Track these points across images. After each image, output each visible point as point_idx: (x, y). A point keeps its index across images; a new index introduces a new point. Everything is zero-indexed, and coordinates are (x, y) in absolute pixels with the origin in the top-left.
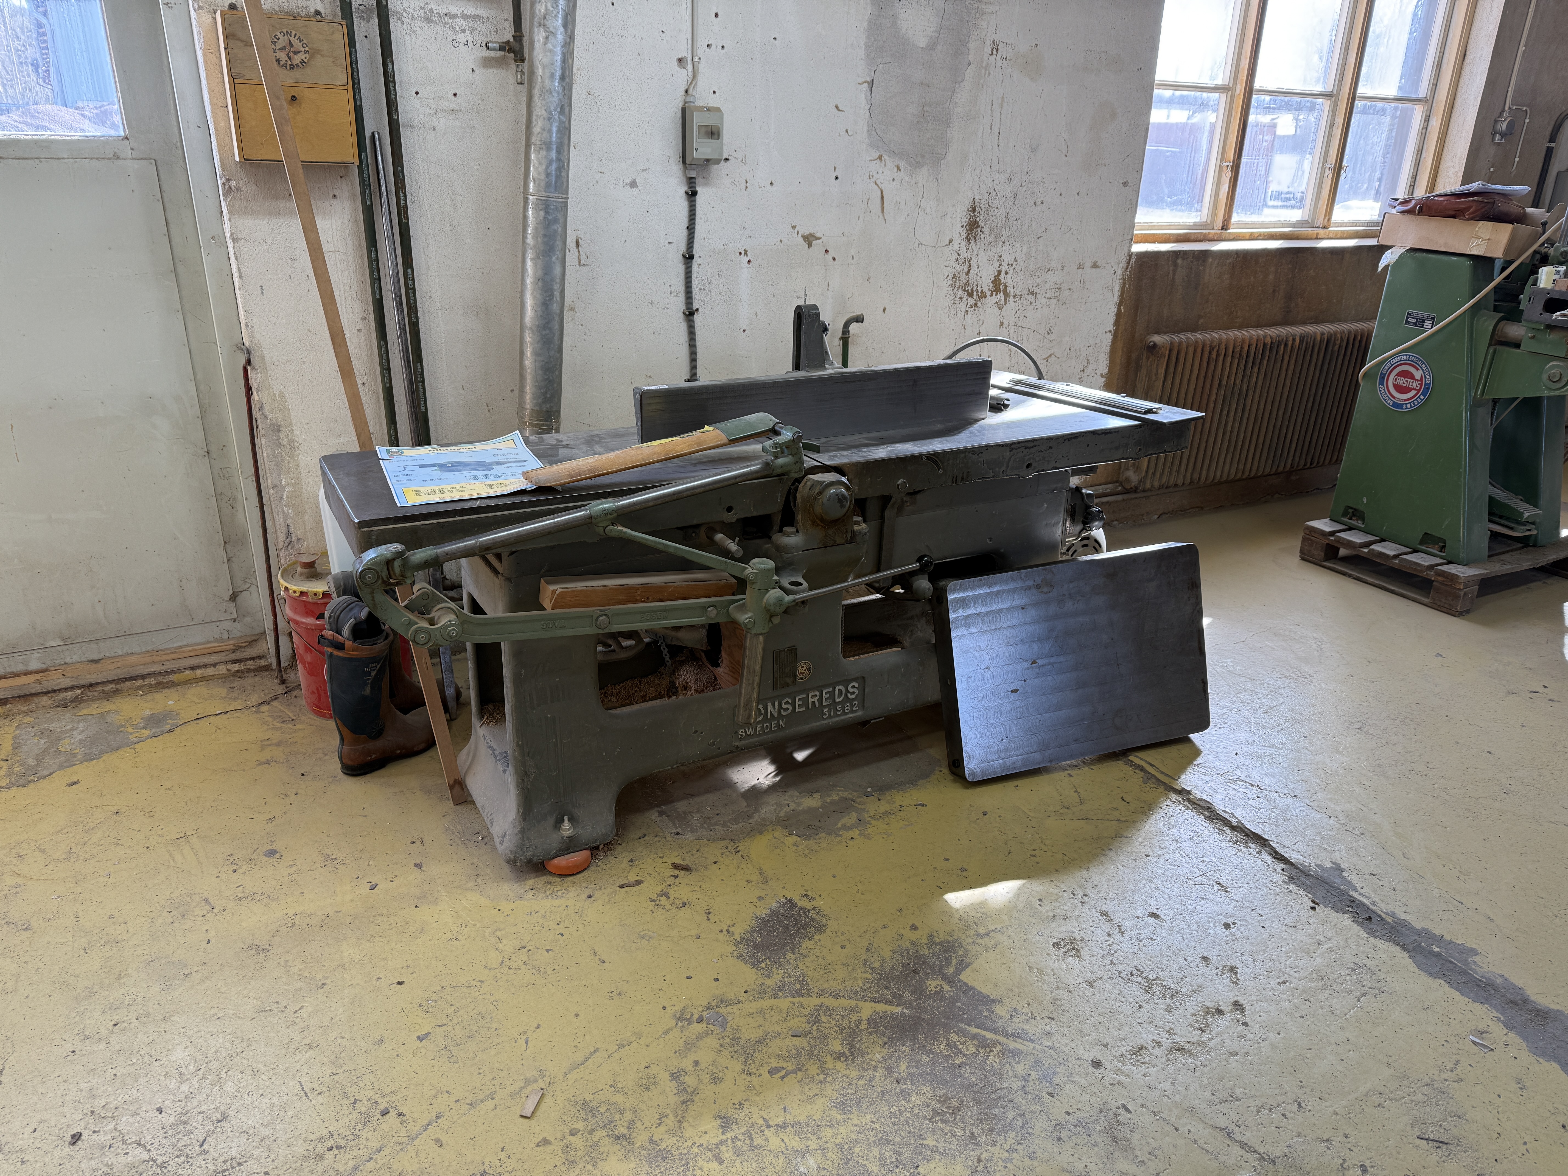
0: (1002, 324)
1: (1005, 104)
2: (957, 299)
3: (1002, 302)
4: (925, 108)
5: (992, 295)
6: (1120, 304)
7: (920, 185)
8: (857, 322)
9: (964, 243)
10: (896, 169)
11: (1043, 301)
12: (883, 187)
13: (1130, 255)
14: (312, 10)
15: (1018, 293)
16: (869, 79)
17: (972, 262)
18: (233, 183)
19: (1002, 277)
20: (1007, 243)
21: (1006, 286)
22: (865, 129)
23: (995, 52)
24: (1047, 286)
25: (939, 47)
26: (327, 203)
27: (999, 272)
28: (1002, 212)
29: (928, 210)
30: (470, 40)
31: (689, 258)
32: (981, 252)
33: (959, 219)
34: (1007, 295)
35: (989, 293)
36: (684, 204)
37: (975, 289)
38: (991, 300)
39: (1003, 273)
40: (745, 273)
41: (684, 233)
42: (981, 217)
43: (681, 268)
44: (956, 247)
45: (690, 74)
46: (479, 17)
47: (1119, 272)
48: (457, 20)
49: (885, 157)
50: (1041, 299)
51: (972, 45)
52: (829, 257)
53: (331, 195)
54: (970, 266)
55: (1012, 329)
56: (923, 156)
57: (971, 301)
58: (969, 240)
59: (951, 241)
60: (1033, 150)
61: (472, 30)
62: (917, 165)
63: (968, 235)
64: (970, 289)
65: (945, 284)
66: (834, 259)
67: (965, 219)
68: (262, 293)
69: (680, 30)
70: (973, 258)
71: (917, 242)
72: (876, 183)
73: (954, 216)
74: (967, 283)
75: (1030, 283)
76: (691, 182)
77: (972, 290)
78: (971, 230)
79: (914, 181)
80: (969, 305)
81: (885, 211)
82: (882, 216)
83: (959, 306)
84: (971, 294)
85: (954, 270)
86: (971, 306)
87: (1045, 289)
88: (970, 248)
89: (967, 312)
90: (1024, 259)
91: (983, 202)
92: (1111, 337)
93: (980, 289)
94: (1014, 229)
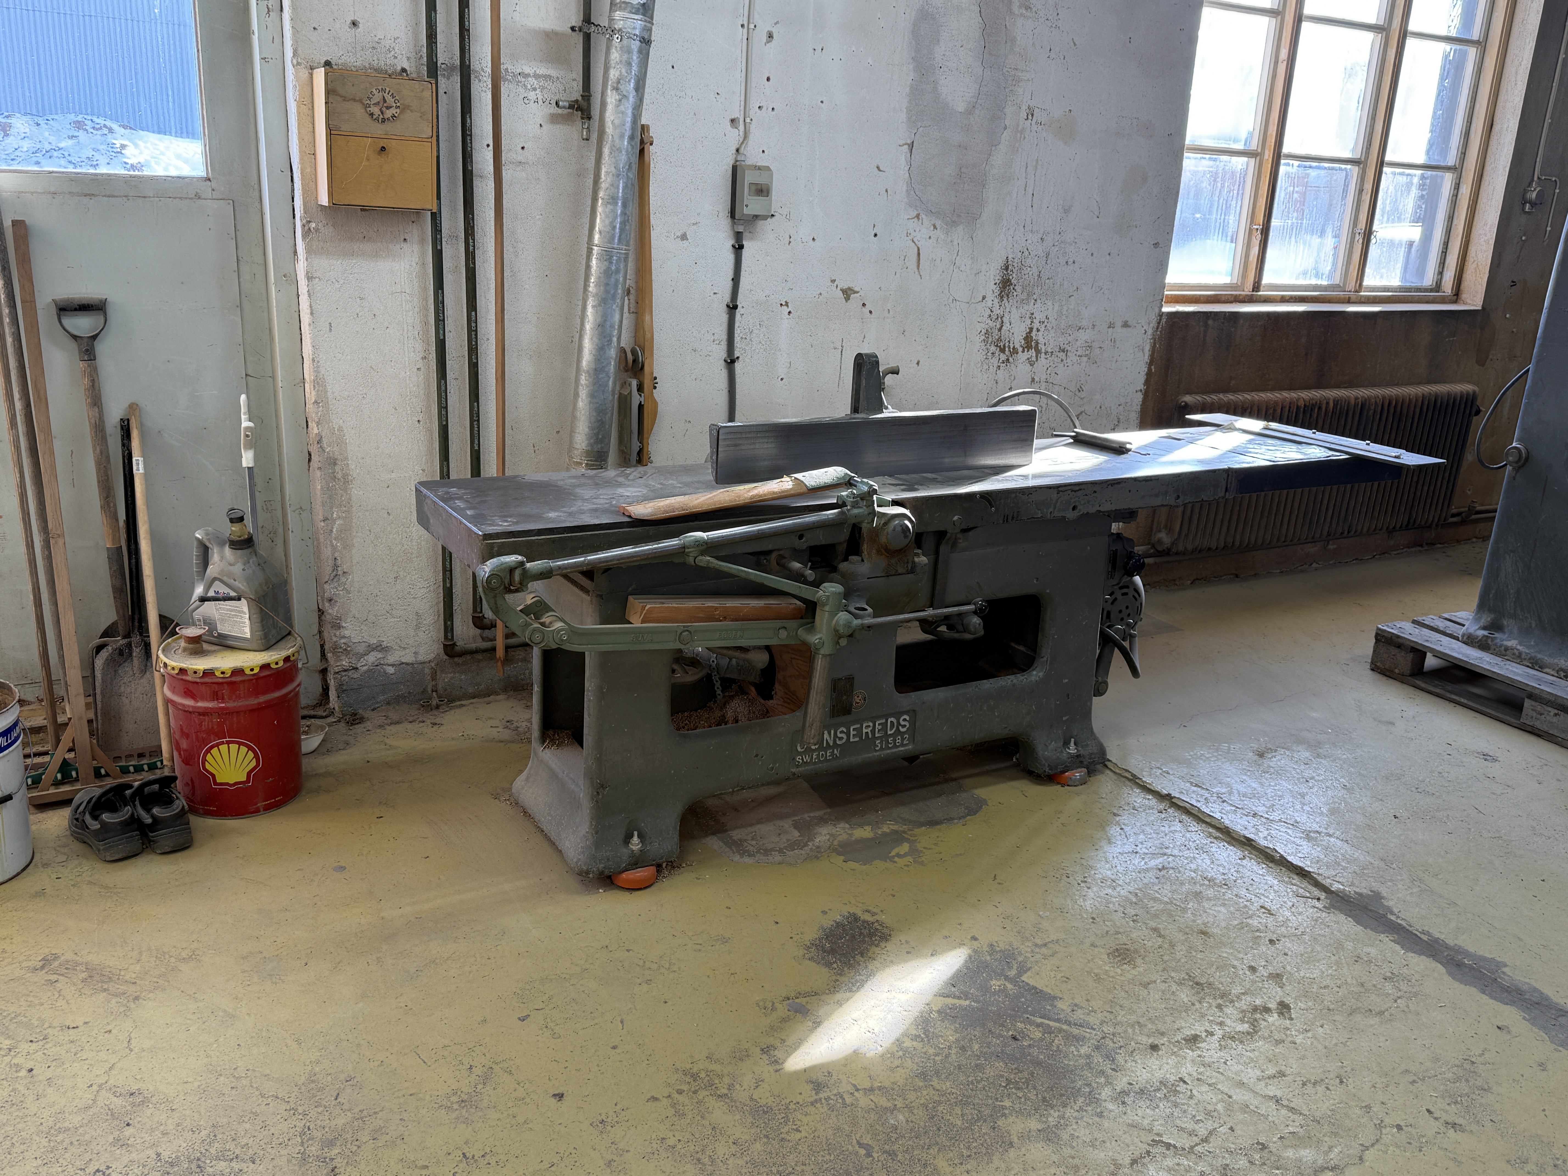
0: (1033, 380)
1: (1039, 167)
2: (989, 354)
3: (1034, 359)
4: (963, 170)
5: (1023, 351)
6: (1151, 364)
7: (955, 243)
8: (892, 373)
9: (996, 301)
10: (932, 228)
11: (1075, 359)
12: (919, 244)
13: (1161, 315)
14: (399, 68)
15: (1050, 350)
16: (909, 142)
17: (1004, 319)
18: (313, 225)
19: (1034, 334)
20: (1039, 301)
21: (1037, 343)
22: (905, 189)
23: (1030, 117)
24: (1079, 343)
25: (977, 112)
26: (398, 246)
27: (1031, 329)
28: (1035, 271)
29: (963, 268)
30: (540, 97)
31: (732, 308)
32: (1014, 310)
33: (992, 277)
34: (1038, 352)
35: (1020, 349)
36: (730, 257)
37: (1007, 345)
38: (1023, 357)
39: (1035, 330)
40: (786, 323)
41: (729, 284)
42: (1014, 275)
43: (725, 318)
44: (990, 304)
45: (742, 134)
46: (550, 77)
47: (1150, 332)
48: (530, 79)
49: (922, 216)
50: (1072, 357)
51: (1009, 110)
52: (866, 310)
53: (402, 239)
54: (1003, 322)
55: (1044, 385)
56: (959, 216)
57: (1003, 357)
58: (1002, 297)
59: (984, 298)
60: (1067, 211)
61: (543, 88)
62: (954, 224)
63: (1001, 292)
64: (1002, 345)
65: (978, 341)
66: (871, 312)
67: (998, 277)
68: (331, 329)
69: (734, 92)
70: (1006, 315)
71: (951, 298)
72: (913, 241)
73: (988, 274)
74: (999, 340)
75: (1062, 340)
76: (738, 236)
77: (1004, 346)
78: (1004, 287)
79: (949, 239)
80: (1001, 361)
81: (921, 267)
82: (917, 273)
83: (992, 361)
84: (1003, 350)
85: (986, 326)
86: (1003, 362)
87: (1076, 347)
88: (1003, 305)
89: (999, 367)
90: (1055, 317)
91: (1016, 261)
92: (1142, 396)
93: (1012, 345)
94: (1046, 287)
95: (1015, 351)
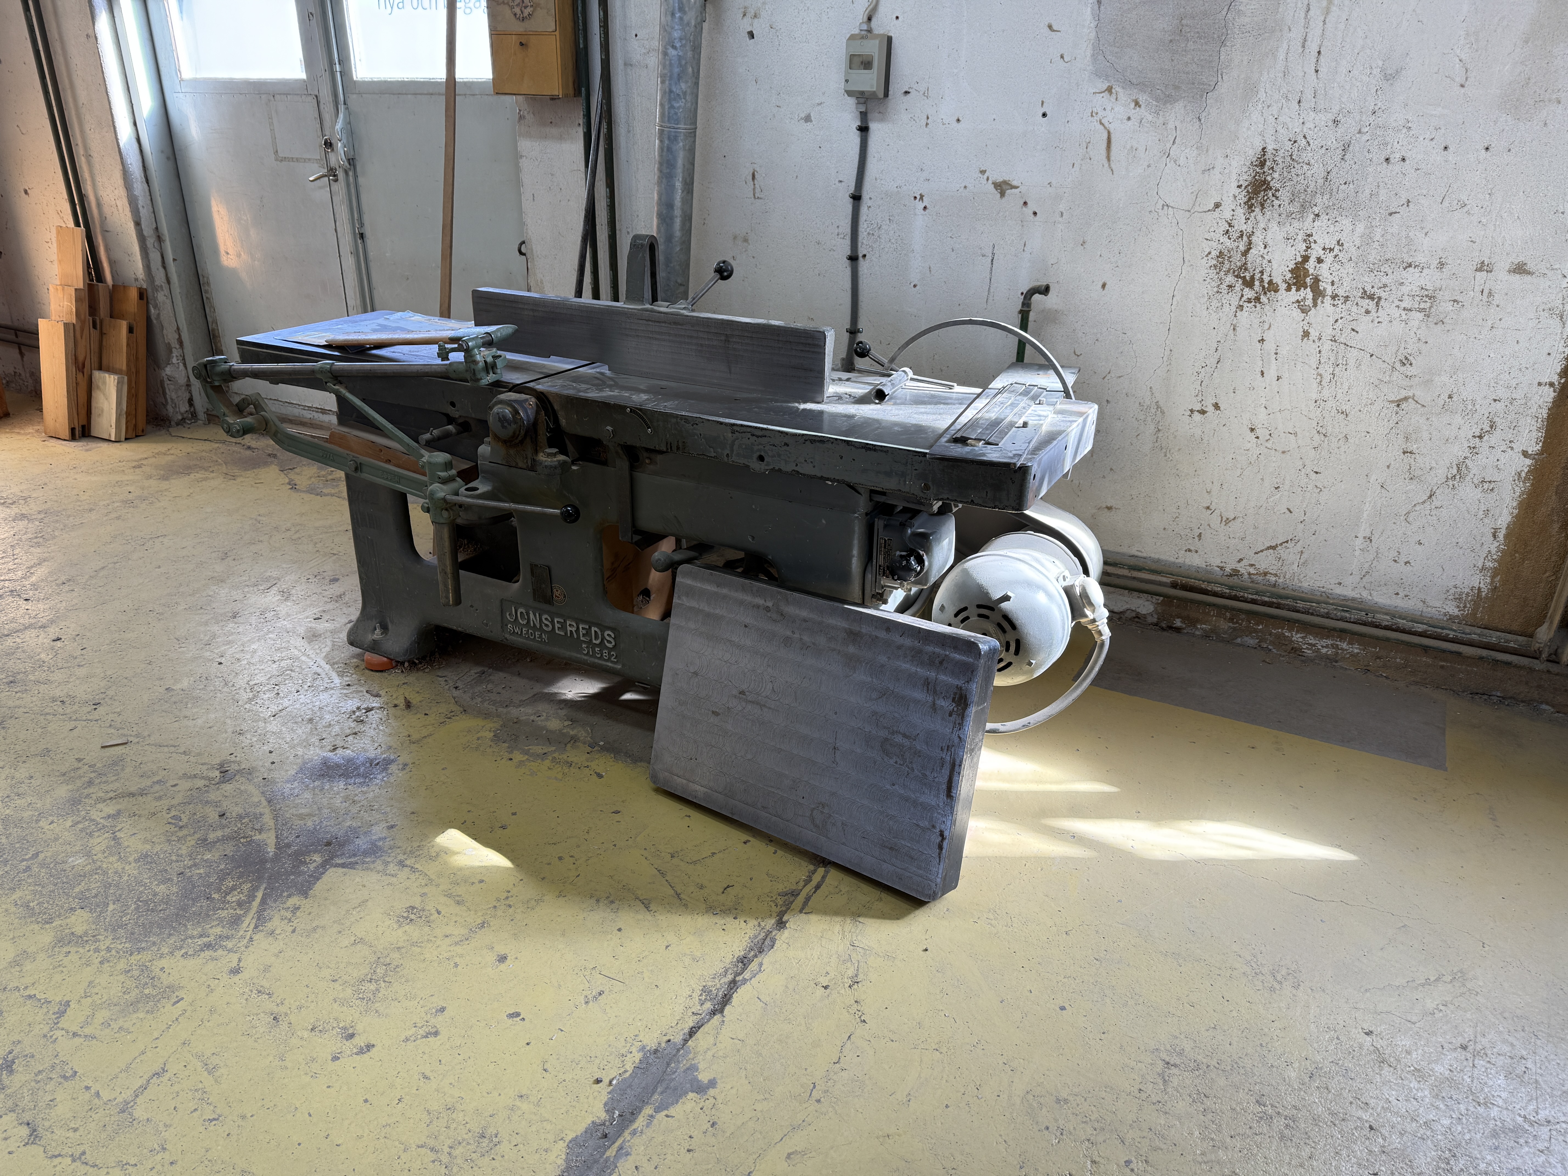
0: (1306, 334)
2: (1224, 286)
3: (1309, 302)
4: (1184, 22)
5: (1289, 289)
7: (1171, 125)
8: (1042, 293)
9: (1241, 212)
10: (1133, 105)
11: (1396, 313)
12: (1111, 128)
15: (1341, 292)
17: (1254, 239)
19: (1311, 265)
20: (1324, 217)
21: (1317, 280)
22: (1089, 53)
24: (1405, 289)
26: (574, 130)
28: (1318, 171)
29: (1182, 161)
31: (856, 198)
32: (1274, 226)
33: (1234, 176)
34: (1318, 293)
35: (1283, 286)
36: (856, 140)
37: (1257, 276)
39: (1313, 259)
40: (920, 220)
42: (1276, 175)
43: (848, 209)
44: (1228, 215)
49: (1117, 89)
50: (1391, 310)
52: (1029, 211)
54: (1250, 243)
55: (1327, 346)
56: (1177, 88)
57: (1249, 293)
58: (1251, 207)
59: (1217, 205)
60: (1390, 77)
62: (1168, 99)
63: (1250, 199)
64: (1248, 276)
65: (1204, 267)
66: (1035, 213)
67: (1245, 177)
68: (533, 199)
70: (1258, 233)
71: (1161, 203)
72: (1101, 123)
73: (1227, 171)
75: (1368, 282)
76: (864, 116)
77: (1252, 278)
78: (1256, 192)
79: (1161, 120)
80: (1244, 299)
81: (1112, 158)
82: (1106, 165)
83: (1228, 297)
84: (1249, 284)
85: (1220, 246)
86: (1249, 301)
87: (1400, 294)
88: (1252, 218)
89: (1241, 307)
90: (1358, 243)
91: (1281, 153)
92: (1553, 395)
93: (1266, 279)
94: (1341, 196)
95: (1272, 287)
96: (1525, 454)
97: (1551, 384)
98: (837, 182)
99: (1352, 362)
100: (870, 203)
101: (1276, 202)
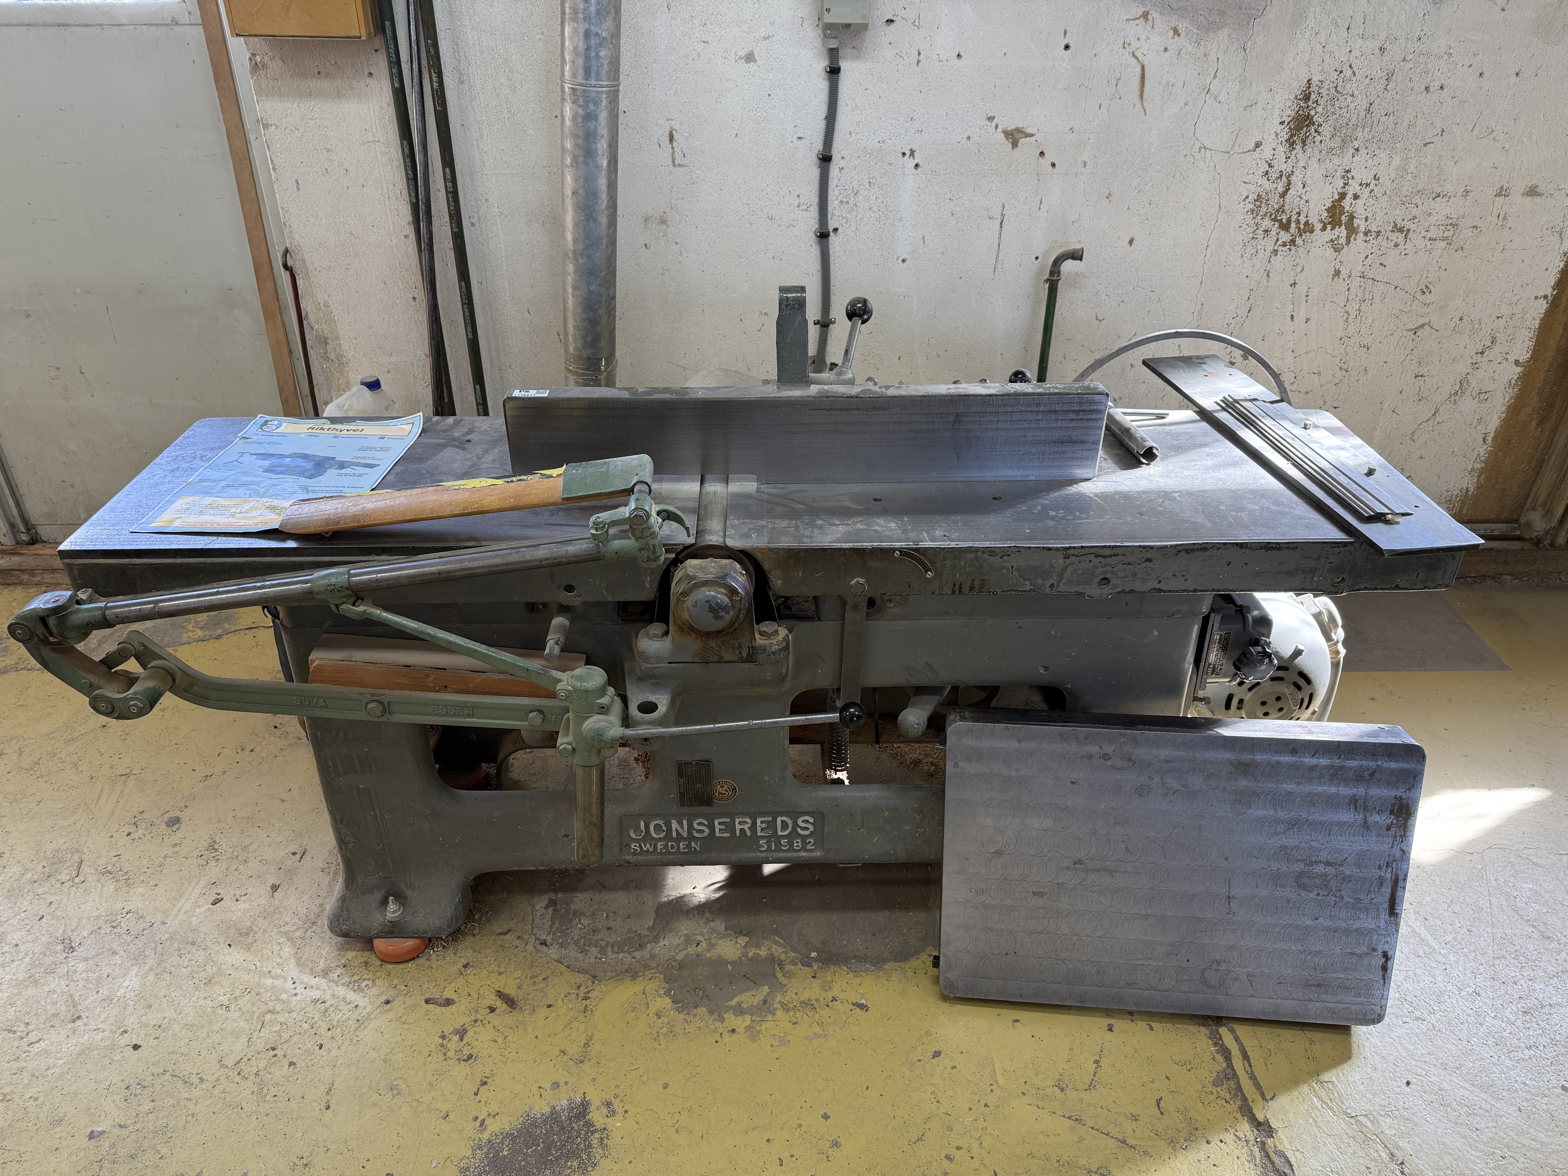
0: (1337, 273)
2: (1260, 232)
3: (1343, 241)
5: (1324, 229)
7: (1213, 57)
8: (1077, 258)
9: (1281, 149)
10: (1171, 33)
11: (1421, 243)
12: (1145, 61)
15: (1374, 228)
17: (1293, 178)
18: (258, 58)
19: (1347, 203)
20: (1363, 151)
21: (1352, 217)
24: (1432, 220)
26: (362, 82)
27: (1343, 196)
28: (1362, 103)
29: (1223, 97)
31: (825, 159)
32: (1314, 163)
33: (1277, 112)
34: (1352, 230)
35: (1318, 226)
36: (822, 85)
37: (1294, 218)
38: (1321, 237)
39: (1349, 196)
40: (910, 181)
41: (821, 125)
42: (1320, 109)
43: (813, 173)
44: (1268, 154)
49: (1154, 14)
50: (1417, 241)
52: (1046, 162)
53: (366, 73)
54: (1289, 183)
55: (1356, 281)
56: (1222, 13)
57: (1285, 237)
58: (1292, 144)
59: (1258, 145)
62: (1211, 27)
63: (1292, 136)
64: (1284, 218)
65: (1241, 211)
66: (1053, 165)
67: (1289, 112)
70: (1297, 172)
71: (1198, 145)
72: (1134, 55)
73: (1270, 106)
74: (1281, 209)
75: (1399, 215)
76: (833, 54)
77: (1289, 220)
78: (1298, 128)
79: (1202, 50)
80: (1280, 242)
81: (1144, 97)
82: (1139, 105)
83: (1263, 242)
84: (1285, 227)
85: (1258, 189)
86: (1284, 244)
87: (1427, 225)
88: (1293, 157)
89: (1275, 252)
90: (1393, 177)
91: (1325, 85)
92: (1545, 306)
93: (1303, 219)
94: (1381, 128)
95: (1308, 228)
96: (1517, 363)
97: (1546, 297)
98: (795, 141)
99: (1377, 297)
100: (842, 163)
101: (1318, 138)
